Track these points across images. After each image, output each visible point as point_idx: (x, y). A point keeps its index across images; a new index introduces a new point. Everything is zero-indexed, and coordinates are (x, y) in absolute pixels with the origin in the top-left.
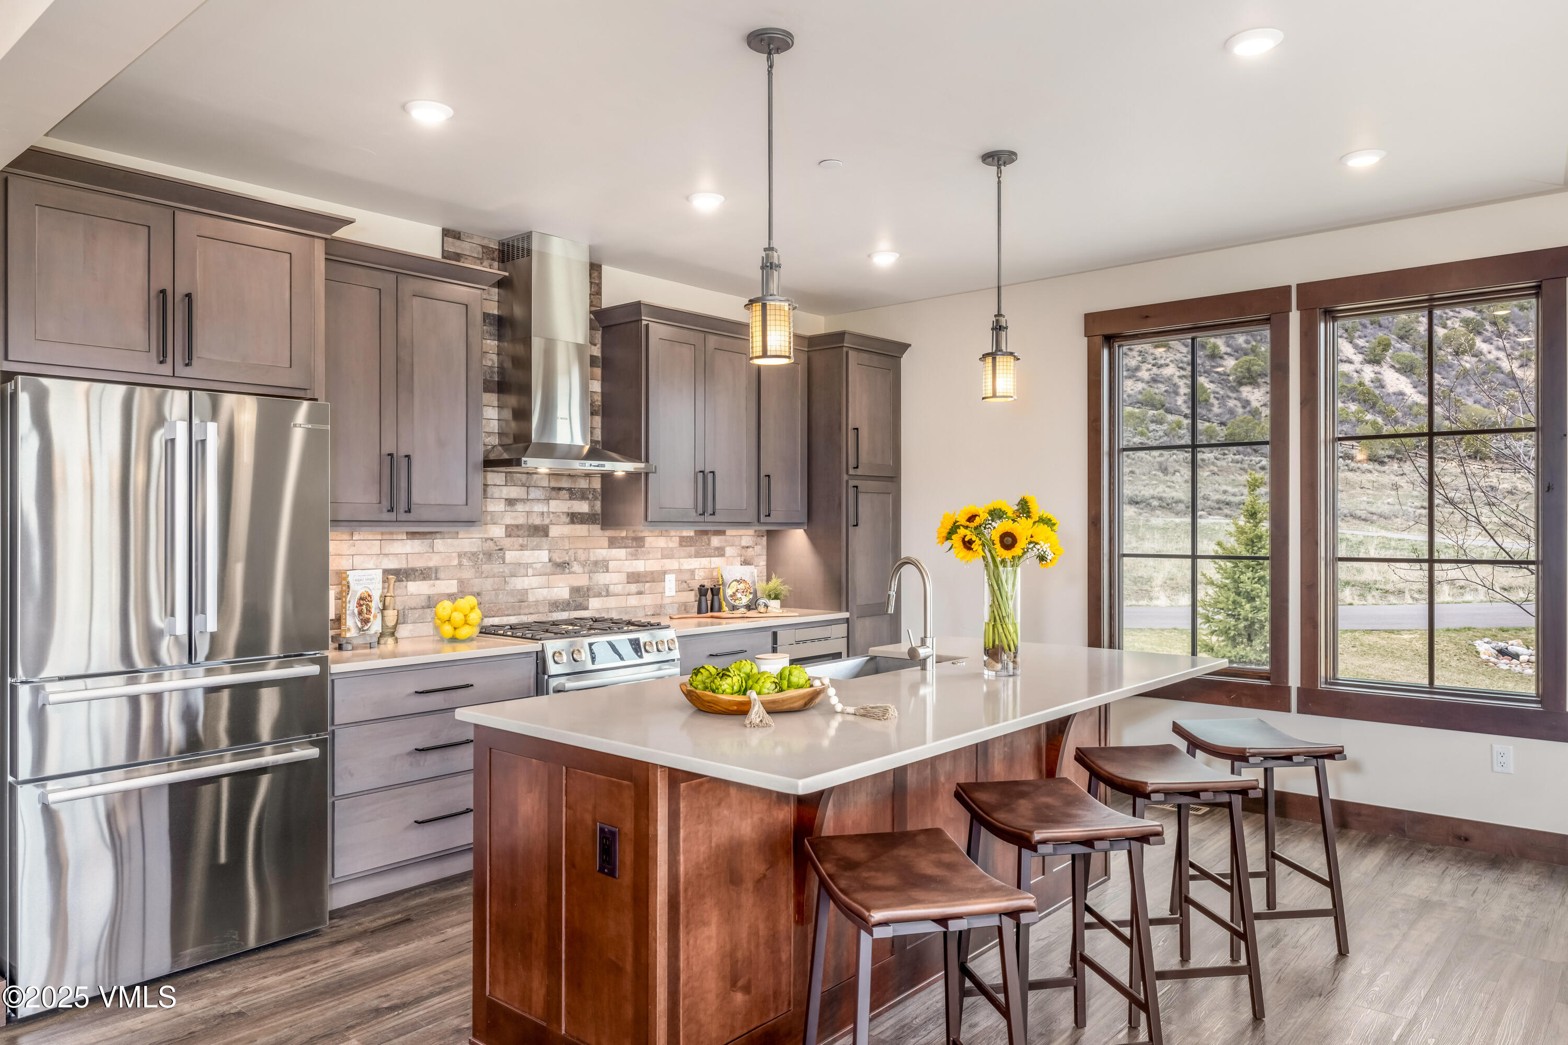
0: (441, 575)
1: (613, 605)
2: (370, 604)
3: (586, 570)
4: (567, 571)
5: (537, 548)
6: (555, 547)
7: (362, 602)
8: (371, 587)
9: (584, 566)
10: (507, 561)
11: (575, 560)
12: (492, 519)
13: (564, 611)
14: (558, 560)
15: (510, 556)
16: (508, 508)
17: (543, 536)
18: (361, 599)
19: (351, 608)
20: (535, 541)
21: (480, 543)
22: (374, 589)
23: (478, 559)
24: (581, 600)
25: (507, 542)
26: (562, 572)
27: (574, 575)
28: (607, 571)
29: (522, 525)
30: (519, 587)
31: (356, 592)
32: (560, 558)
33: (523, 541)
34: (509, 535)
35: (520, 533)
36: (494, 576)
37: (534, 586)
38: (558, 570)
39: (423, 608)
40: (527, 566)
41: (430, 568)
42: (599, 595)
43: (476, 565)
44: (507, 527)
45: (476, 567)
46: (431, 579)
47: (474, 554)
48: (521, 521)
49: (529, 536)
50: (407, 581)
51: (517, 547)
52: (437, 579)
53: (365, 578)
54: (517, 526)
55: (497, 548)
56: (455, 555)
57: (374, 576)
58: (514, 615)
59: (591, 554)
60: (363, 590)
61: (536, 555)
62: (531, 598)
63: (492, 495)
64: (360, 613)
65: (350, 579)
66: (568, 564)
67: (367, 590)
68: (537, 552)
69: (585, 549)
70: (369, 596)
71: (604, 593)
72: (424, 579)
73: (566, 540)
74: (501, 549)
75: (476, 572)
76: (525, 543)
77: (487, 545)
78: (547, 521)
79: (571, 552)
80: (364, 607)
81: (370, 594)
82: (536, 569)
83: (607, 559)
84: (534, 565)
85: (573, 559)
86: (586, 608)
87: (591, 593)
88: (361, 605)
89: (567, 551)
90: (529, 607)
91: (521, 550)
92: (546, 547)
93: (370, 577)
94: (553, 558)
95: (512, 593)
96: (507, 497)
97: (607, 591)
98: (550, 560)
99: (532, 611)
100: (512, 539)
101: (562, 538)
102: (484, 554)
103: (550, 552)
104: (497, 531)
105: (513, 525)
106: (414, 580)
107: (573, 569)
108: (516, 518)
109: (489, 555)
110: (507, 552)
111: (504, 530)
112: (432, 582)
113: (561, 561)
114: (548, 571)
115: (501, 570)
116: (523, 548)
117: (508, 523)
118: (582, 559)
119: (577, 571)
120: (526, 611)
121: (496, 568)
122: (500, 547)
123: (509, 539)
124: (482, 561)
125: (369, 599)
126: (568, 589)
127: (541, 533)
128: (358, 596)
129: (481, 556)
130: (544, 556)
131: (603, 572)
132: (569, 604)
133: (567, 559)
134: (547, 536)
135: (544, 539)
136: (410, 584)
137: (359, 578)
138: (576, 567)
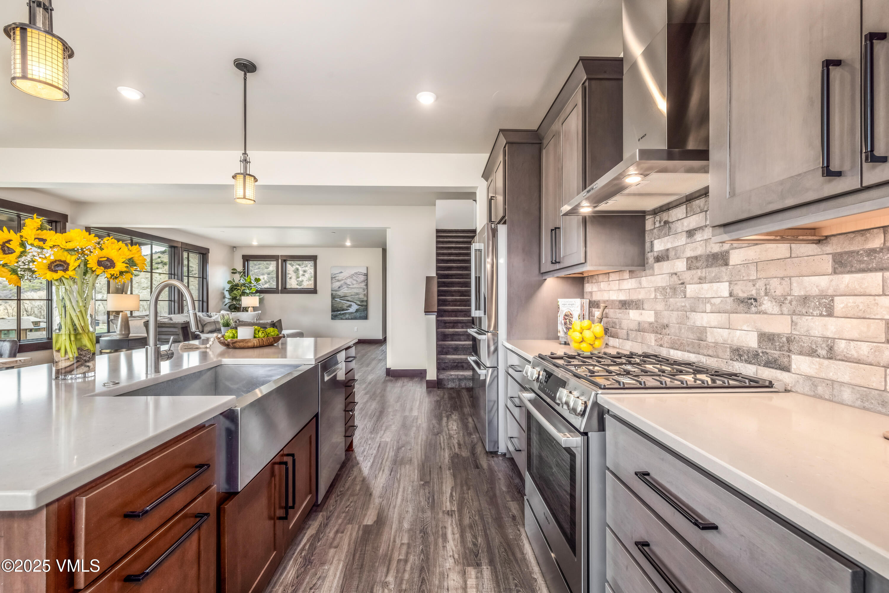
0: (646, 306)
1: (846, 378)
2: (571, 319)
3: (785, 310)
4: (753, 309)
5: (717, 280)
6: (738, 278)
7: (566, 317)
8: (572, 309)
9: (781, 304)
10: (688, 296)
11: (766, 294)
12: (675, 255)
13: (750, 363)
14: (742, 295)
15: (691, 290)
16: (689, 240)
17: (722, 266)
18: (566, 315)
19: (560, 320)
20: (714, 271)
21: (668, 278)
22: (574, 310)
23: (667, 293)
24: (776, 354)
25: (687, 276)
26: (746, 310)
27: (765, 316)
28: (830, 314)
29: (700, 256)
30: (698, 324)
31: (563, 311)
32: (744, 292)
33: (702, 273)
34: (689, 268)
35: (698, 264)
36: (678, 310)
37: (713, 324)
38: (741, 307)
39: (636, 330)
40: (707, 300)
41: (640, 300)
42: (812, 353)
43: (666, 299)
44: (688, 259)
45: (666, 300)
46: (640, 309)
47: (664, 288)
48: (700, 251)
49: (707, 266)
50: (629, 309)
51: (696, 280)
52: (643, 309)
53: (568, 303)
54: (696, 258)
55: (680, 282)
56: (653, 289)
57: (574, 303)
58: (694, 353)
59: (795, 284)
60: (567, 310)
61: (715, 288)
62: (710, 339)
63: (676, 231)
64: (565, 323)
65: (559, 303)
66: (755, 300)
67: (570, 311)
68: (715, 285)
69: (782, 278)
70: (571, 314)
71: (823, 352)
72: (637, 309)
73: (753, 268)
74: (683, 283)
75: (666, 305)
76: (703, 275)
77: (672, 280)
78: (726, 247)
79: (760, 284)
80: (568, 320)
81: (572, 313)
82: (714, 304)
83: (830, 292)
84: (713, 301)
85: (762, 293)
86: (786, 369)
87: (794, 347)
88: (566, 319)
89: (754, 282)
90: (708, 347)
91: (700, 283)
92: (726, 279)
93: (571, 303)
94: (735, 292)
95: (692, 329)
96: (687, 229)
97: (831, 349)
98: (731, 295)
99: (710, 353)
100: (693, 272)
101: (746, 264)
102: (670, 289)
103: (730, 284)
104: (680, 265)
105: (692, 258)
106: (632, 309)
107: (763, 308)
108: (694, 250)
109: (674, 289)
110: (688, 286)
111: (685, 263)
112: (640, 311)
113: (745, 295)
114: (728, 308)
115: (683, 304)
116: (702, 280)
117: (689, 256)
118: (778, 293)
119: (770, 311)
120: (705, 352)
121: (678, 301)
122: (682, 281)
123: (689, 272)
124: (669, 295)
125: (571, 316)
126: (756, 334)
127: (720, 262)
128: (564, 313)
129: (668, 290)
130: (723, 289)
131: (821, 315)
132: (756, 355)
133: (754, 292)
134: (727, 264)
135: (723, 269)
136: (631, 311)
137: (564, 303)
138: (767, 305)
